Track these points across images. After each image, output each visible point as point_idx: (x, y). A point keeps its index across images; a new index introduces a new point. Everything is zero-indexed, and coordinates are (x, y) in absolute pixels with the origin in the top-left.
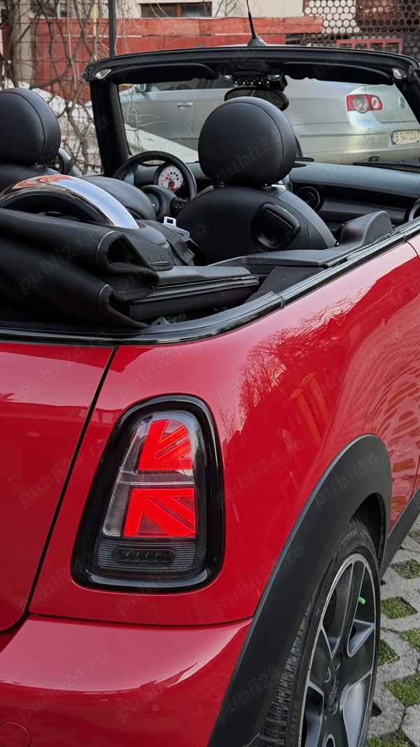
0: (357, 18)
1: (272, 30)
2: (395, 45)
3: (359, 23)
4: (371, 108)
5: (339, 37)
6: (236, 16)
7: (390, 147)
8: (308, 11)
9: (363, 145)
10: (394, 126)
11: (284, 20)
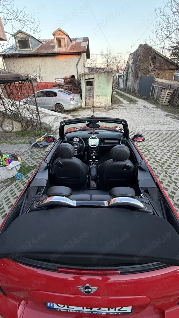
0: (64, 82)
1: (50, 84)
2: (71, 87)
3: (65, 83)
4: (74, 100)
5: (62, 85)
6: (43, 81)
7: (77, 106)
8: (56, 81)
9: (73, 106)
10: (78, 102)
11: (52, 82)
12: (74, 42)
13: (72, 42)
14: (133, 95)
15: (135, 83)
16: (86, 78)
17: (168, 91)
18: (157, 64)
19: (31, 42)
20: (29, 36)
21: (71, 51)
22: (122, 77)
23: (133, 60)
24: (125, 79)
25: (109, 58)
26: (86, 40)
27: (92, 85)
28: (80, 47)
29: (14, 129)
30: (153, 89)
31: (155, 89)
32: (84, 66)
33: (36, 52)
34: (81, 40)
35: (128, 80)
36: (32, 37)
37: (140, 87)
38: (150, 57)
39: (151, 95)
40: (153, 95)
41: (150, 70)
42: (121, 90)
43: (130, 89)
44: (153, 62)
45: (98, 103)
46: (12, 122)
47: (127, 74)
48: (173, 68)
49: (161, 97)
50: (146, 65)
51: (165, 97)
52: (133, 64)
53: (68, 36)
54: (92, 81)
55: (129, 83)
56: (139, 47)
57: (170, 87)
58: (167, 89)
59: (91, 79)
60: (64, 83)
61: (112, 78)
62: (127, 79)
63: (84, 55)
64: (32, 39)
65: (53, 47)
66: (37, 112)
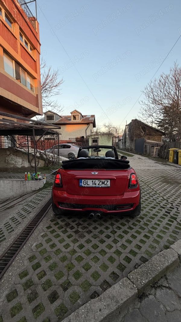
1: (65, 142)
2: (81, 143)
8: (70, 140)
11: (67, 140)
12: (85, 118)
13: (83, 117)
14: (131, 153)
15: (132, 144)
16: (93, 137)
17: (156, 147)
18: (147, 132)
19: (55, 117)
20: (54, 113)
21: (82, 122)
22: (122, 141)
23: (129, 129)
24: (124, 141)
25: (110, 128)
26: (93, 116)
27: (97, 142)
28: (89, 120)
29: (39, 165)
30: (145, 147)
31: (147, 147)
32: (91, 132)
33: (58, 123)
34: (90, 117)
35: (127, 143)
36: (57, 114)
37: (135, 146)
38: (140, 127)
39: (145, 152)
40: (146, 151)
41: (142, 135)
42: (121, 150)
43: (129, 148)
44: (144, 130)
45: (102, 155)
46: (39, 160)
47: (125, 138)
48: (160, 134)
49: (152, 152)
50: (138, 132)
51: (155, 152)
52: (129, 131)
53: (81, 114)
54: (97, 140)
55: (127, 144)
56: (132, 121)
57: (157, 145)
58: (155, 146)
59: (96, 138)
60: (75, 141)
61: (112, 137)
62: (125, 142)
63: (91, 125)
64: (56, 115)
65: (70, 120)
66: (58, 154)
